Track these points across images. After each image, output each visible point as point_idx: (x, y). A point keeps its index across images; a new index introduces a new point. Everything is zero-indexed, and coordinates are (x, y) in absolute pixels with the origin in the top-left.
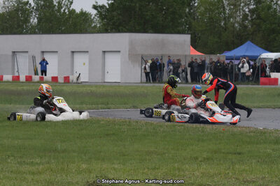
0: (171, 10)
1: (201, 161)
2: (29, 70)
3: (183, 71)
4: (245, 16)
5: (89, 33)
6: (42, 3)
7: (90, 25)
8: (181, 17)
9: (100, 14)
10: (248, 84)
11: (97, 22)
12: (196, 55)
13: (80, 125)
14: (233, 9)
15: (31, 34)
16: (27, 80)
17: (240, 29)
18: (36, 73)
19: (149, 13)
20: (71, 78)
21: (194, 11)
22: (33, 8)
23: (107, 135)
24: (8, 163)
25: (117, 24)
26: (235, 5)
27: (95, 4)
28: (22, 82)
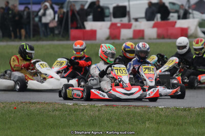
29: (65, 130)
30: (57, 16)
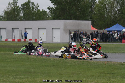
0: (83, 10)
1: (96, 77)
2: (19, 36)
3: (88, 37)
4: (116, 12)
5: (46, 20)
6: (25, 7)
7: (46, 17)
8: (87, 13)
9: (51, 11)
10: (117, 43)
11: (50, 15)
12: (94, 30)
13: (41, 61)
14: (111, 9)
15: (20, 20)
16: (18, 41)
17: (113, 18)
18: (22, 38)
19: (73, 11)
20: (38, 40)
21: (93, 10)
22: (21, 9)
23: (54, 65)
24: (9, 78)
25: (59, 16)
26: (111, 7)
27: (49, 7)
28: (16, 42)
29: (121, 70)
30: (118, 36)
